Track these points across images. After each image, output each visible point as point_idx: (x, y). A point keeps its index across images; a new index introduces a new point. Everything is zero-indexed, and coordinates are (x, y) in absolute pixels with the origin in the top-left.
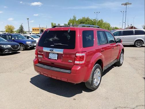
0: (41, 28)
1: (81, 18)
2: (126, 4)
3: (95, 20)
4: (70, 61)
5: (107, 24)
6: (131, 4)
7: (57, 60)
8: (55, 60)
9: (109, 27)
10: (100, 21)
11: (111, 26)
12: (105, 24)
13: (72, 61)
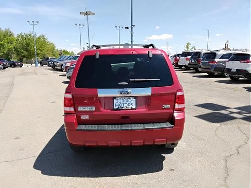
2: (86, 14)
3: (30, 35)
4: (166, 107)
6: (94, 14)
7: (135, 109)
8: (132, 109)
9: (54, 49)
11: (57, 48)
13: (169, 106)
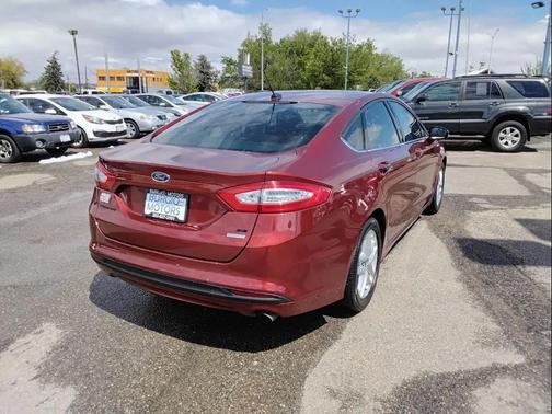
0: (129, 72)
1: (292, 34)
5: (392, 62)
10: (361, 47)
12: (383, 58)
